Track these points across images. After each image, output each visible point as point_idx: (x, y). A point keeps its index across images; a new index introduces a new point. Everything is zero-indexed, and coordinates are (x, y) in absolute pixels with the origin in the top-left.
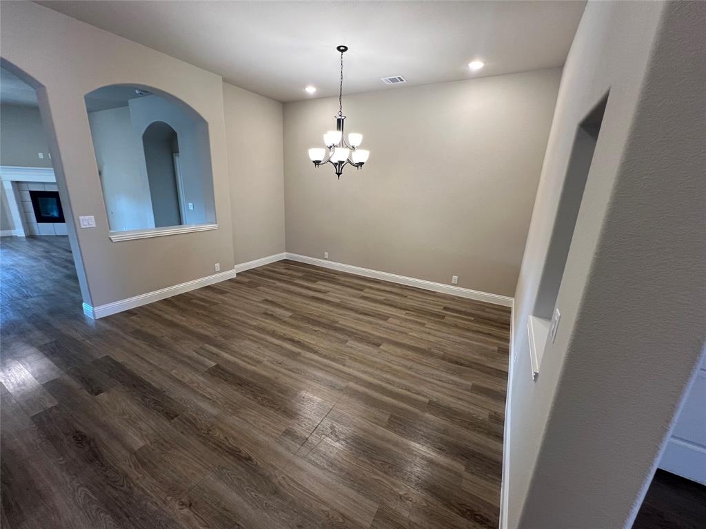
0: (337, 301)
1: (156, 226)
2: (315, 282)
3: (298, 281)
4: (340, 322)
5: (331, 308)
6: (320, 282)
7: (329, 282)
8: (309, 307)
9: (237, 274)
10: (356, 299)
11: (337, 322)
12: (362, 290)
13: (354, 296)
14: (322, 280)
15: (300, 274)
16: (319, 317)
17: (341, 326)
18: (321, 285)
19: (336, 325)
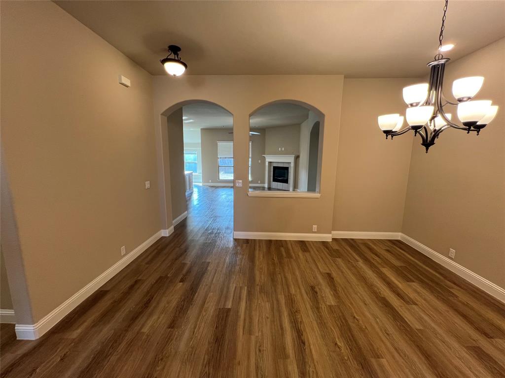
0: (416, 325)
1: (308, 191)
2: (408, 280)
3: (387, 271)
4: (384, 361)
5: (391, 329)
6: (416, 285)
7: (432, 290)
8: (365, 309)
9: (333, 239)
10: (456, 345)
11: (378, 356)
12: (486, 335)
13: (458, 338)
14: (422, 282)
15: (397, 263)
16: (362, 330)
17: (376, 367)
18: (412, 289)
19: (373, 361)
